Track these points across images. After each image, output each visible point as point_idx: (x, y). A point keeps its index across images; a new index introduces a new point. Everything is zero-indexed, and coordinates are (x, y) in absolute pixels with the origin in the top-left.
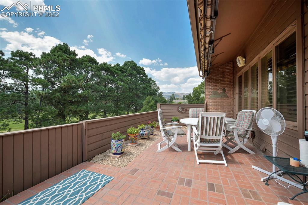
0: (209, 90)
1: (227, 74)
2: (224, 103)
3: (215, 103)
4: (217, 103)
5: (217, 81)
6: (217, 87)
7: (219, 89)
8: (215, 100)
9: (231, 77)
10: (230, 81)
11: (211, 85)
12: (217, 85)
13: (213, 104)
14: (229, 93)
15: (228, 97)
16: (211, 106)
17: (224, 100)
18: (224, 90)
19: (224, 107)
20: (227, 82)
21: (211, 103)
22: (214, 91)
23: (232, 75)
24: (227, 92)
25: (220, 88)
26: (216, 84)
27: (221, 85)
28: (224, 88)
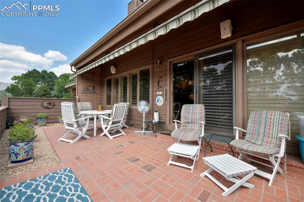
0: (81, 86)
1: (96, 75)
2: (94, 98)
3: (86, 98)
4: (88, 98)
5: (89, 79)
6: (88, 84)
7: (89, 87)
8: (87, 95)
9: (99, 78)
10: (99, 81)
11: (83, 81)
12: (89, 82)
13: (84, 99)
14: (98, 90)
15: (97, 94)
16: (82, 100)
17: (94, 96)
18: (94, 87)
19: (93, 102)
20: (97, 81)
21: (82, 98)
22: (86, 88)
23: (100, 77)
24: (96, 90)
25: (91, 86)
26: (87, 81)
27: (92, 83)
28: (94, 86)
